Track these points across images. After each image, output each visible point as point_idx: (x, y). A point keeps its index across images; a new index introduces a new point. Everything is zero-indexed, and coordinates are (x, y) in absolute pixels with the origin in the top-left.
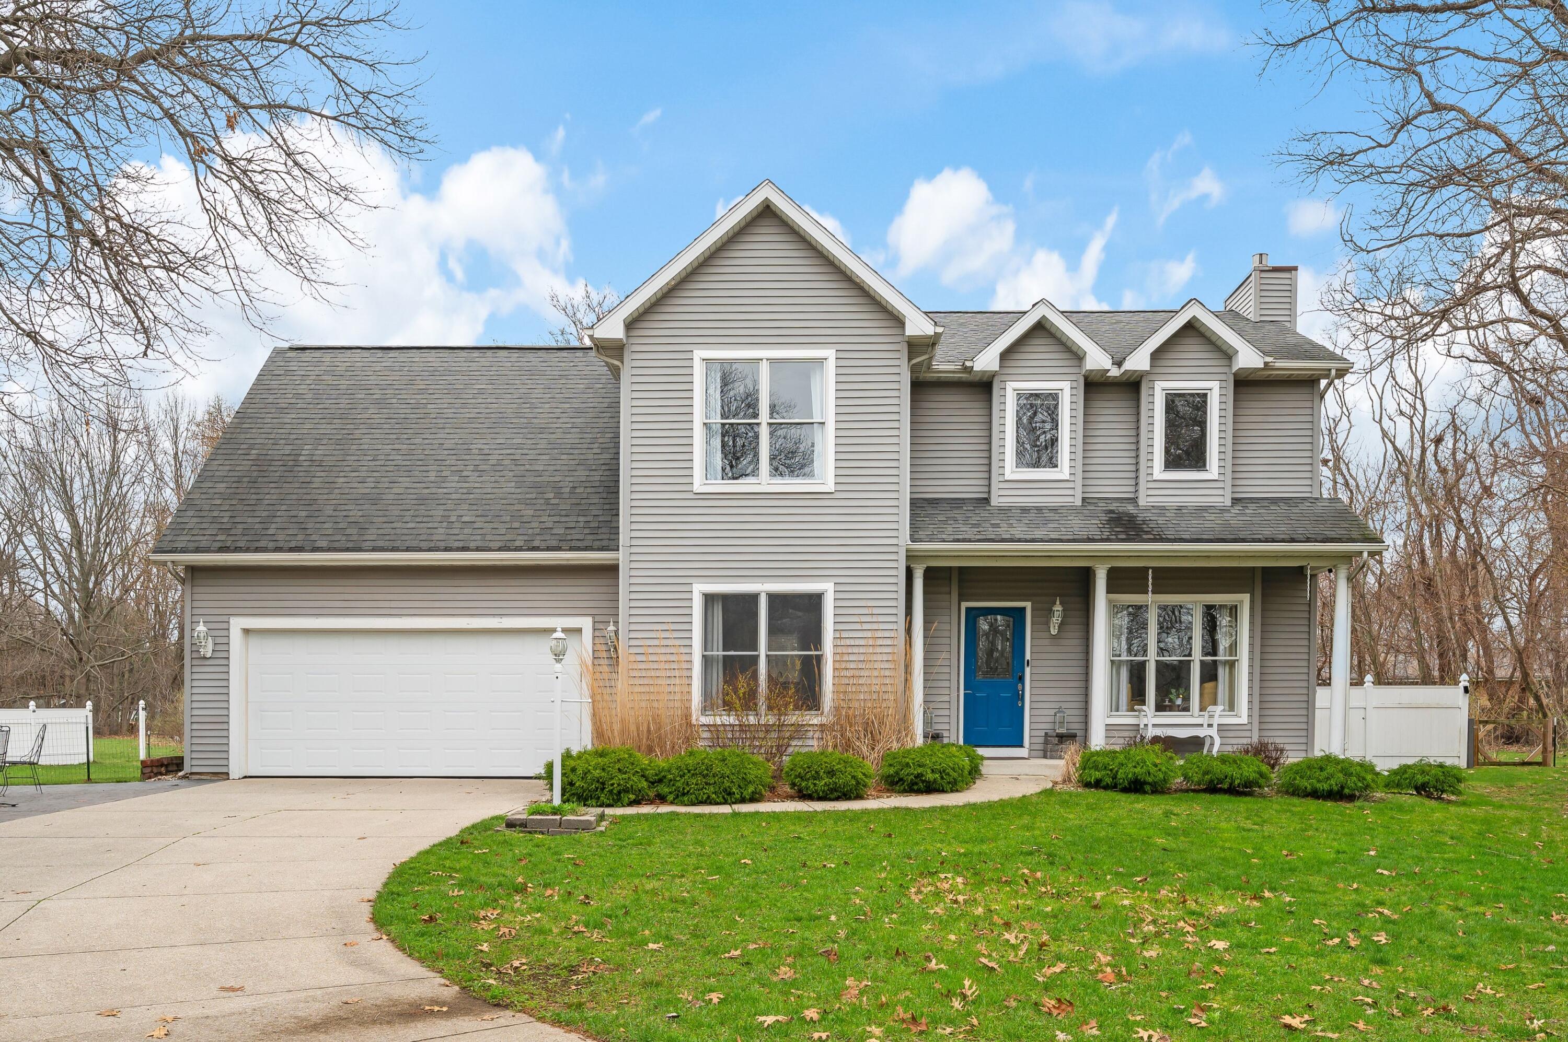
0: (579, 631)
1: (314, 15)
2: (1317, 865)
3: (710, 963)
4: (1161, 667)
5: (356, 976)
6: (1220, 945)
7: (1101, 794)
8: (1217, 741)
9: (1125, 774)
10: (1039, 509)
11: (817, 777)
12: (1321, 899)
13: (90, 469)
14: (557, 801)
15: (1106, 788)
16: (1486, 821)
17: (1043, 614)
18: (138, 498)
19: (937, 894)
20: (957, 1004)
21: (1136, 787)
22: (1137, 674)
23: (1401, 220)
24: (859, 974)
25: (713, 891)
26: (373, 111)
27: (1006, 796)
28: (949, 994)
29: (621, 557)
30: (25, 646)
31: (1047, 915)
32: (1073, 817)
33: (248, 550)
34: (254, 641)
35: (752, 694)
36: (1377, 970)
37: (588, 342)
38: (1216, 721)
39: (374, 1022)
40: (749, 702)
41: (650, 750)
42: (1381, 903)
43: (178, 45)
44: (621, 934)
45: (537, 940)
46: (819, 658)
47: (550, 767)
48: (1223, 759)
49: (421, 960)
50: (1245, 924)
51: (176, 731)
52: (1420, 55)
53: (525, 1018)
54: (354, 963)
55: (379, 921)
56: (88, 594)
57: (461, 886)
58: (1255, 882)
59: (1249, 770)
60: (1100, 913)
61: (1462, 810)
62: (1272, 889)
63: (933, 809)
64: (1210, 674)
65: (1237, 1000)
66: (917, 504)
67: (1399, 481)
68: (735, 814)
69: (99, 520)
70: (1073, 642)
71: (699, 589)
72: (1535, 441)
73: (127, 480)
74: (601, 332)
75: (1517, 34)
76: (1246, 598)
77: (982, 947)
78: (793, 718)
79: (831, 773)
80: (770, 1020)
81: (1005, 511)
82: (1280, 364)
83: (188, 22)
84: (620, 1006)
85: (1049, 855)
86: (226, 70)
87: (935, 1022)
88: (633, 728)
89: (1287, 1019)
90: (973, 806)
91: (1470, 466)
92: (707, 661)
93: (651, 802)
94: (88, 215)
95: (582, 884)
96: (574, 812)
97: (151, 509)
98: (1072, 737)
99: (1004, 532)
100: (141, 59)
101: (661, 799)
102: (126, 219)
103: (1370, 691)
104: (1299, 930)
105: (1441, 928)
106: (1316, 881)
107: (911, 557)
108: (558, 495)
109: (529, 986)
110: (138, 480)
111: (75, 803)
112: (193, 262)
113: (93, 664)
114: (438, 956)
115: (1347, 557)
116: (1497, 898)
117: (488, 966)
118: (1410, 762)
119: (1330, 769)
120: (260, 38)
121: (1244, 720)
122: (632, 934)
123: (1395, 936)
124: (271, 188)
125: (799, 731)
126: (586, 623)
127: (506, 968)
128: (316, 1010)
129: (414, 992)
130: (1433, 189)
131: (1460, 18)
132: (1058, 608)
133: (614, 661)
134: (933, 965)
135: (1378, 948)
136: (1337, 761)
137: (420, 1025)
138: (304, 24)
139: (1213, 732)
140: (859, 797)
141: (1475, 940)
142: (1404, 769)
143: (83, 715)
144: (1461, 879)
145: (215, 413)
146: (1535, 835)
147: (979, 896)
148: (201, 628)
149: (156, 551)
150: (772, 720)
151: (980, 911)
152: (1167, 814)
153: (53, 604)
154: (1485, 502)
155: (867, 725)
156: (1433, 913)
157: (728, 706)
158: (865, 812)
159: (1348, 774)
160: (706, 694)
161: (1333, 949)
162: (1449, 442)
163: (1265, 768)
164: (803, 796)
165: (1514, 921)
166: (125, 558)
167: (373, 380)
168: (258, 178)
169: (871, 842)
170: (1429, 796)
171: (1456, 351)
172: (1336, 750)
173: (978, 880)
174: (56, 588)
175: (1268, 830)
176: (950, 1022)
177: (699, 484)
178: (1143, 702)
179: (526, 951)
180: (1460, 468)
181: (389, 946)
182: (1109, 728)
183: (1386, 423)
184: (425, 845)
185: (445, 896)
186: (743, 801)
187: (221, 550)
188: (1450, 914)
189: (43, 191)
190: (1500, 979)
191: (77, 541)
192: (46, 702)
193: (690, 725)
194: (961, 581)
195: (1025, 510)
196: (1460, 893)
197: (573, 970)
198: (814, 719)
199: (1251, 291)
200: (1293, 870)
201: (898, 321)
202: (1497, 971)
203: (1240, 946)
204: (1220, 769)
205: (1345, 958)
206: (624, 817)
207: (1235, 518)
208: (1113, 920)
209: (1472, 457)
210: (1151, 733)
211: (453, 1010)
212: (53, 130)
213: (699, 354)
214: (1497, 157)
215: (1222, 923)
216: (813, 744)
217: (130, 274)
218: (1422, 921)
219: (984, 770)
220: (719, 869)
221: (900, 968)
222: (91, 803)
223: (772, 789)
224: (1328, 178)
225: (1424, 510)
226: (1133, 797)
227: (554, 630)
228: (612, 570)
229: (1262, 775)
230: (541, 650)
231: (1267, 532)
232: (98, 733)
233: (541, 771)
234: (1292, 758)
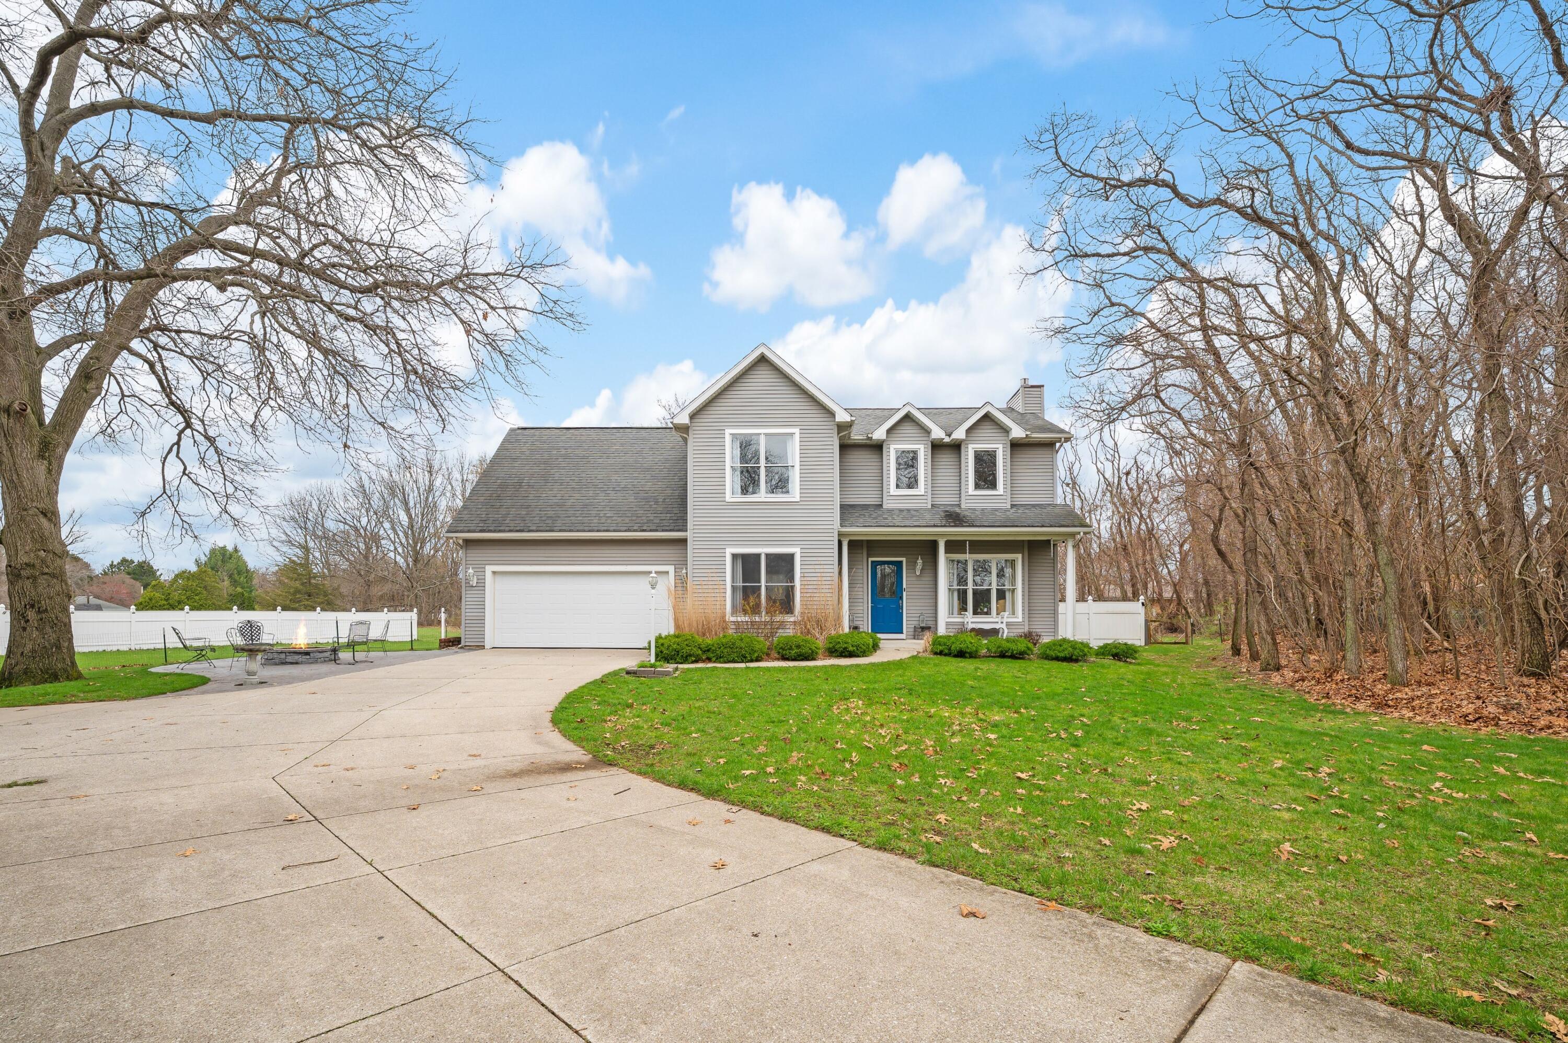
0: (667, 573)
1: (529, 263)
2: (1053, 696)
3: (724, 744)
4: (975, 593)
5: (540, 750)
6: (992, 736)
7: (943, 658)
8: (1006, 631)
9: (955, 647)
10: (909, 510)
11: (791, 648)
12: (1051, 713)
13: (418, 489)
14: (653, 660)
15: (946, 655)
16: (1148, 673)
17: (912, 565)
18: (443, 504)
19: (847, 710)
20: (847, 765)
21: (961, 654)
22: (962, 595)
23: (1096, 361)
24: (800, 750)
25: (731, 707)
26: (559, 309)
27: (891, 659)
28: (844, 761)
29: (689, 534)
30: (384, 579)
31: (904, 721)
32: (926, 670)
33: (495, 531)
34: (499, 579)
35: (758, 605)
36: (1074, 750)
37: (670, 425)
38: (1005, 620)
39: (545, 772)
40: (756, 609)
41: (704, 635)
42: (1083, 715)
43: (459, 277)
44: (679, 729)
45: (635, 732)
46: (793, 587)
47: (649, 643)
48: (1008, 640)
49: (574, 742)
50: (1008, 726)
51: (457, 624)
52: (1105, 277)
53: (623, 771)
54: (539, 743)
55: (555, 722)
56: (417, 553)
57: (599, 704)
58: (1017, 704)
59: (1022, 646)
60: (932, 720)
61: (1136, 667)
62: (1026, 708)
63: (852, 666)
64: (1001, 595)
65: (995, 765)
66: (843, 507)
67: (1108, 494)
68: (747, 668)
69: (423, 515)
70: (928, 578)
71: (729, 551)
72: (1179, 473)
73: (437, 494)
74: (677, 421)
75: (1154, 266)
76: (1019, 556)
77: (867, 737)
78: (778, 618)
79: (798, 647)
80: (748, 772)
81: (890, 511)
82: (1034, 435)
83: (465, 267)
84: (672, 766)
85: (910, 690)
86: (484, 289)
87: (834, 774)
88: (695, 624)
89: (1019, 774)
90: (873, 664)
91: (1145, 487)
92: (734, 588)
93: (704, 661)
94: (414, 363)
95: (663, 703)
96: (661, 666)
97: (449, 508)
98: (929, 628)
99: (888, 522)
100: (442, 284)
101: (709, 660)
102: (433, 364)
103: (1091, 605)
104: (1036, 729)
105: (1112, 728)
106: (1051, 704)
107: (840, 534)
108: (656, 502)
109: (629, 755)
110: (443, 494)
111: (403, 661)
112: (467, 385)
113: (418, 589)
114: (582, 739)
115: (1073, 535)
116: (1146, 713)
117: (608, 745)
118: (1109, 642)
119: (1065, 646)
120: (503, 274)
121: (1020, 620)
122: (685, 729)
123: (1087, 733)
124: (506, 348)
125: (782, 625)
126: (671, 569)
127: (618, 746)
128: (516, 766)
129: (567, 758)
130: (1112, 346)
131: (1127, 258)
132: (920, 561)
133: (685, 589)
134: (839, 746)
135: (1076, 738)
136: (1069, 641)
137: (569, 774)
138: (524, 267)
139: (1004, 626)
140: (814, 659)
141: (1129, 735)
142: (1106, 646)
143: (414, 615)
144: (1130, 704)
145: (481, 462)
146: (1174, 681)
147: (869, 711)
148: (471, 571)
149: (448, 532)
150: (768, 619)
151: (868, 718)
152: (976, 669)
153: (398, 558)
154: (1155, 505)
155: (818, 622)
156: (1110, 720)
157: (745, 612)
158: (816, 667)
159: (1075, 649)
160: (734, 607)
161: (1052, 739)
162: (1134, 473)
163: (1030, 645)
164: (784, 658)
165: (1152, 725)
166: (436, 535)
167: (561, 444)
168: (500, 343)
169: (817, 682)
170: (1120, 660)
171: (1134, 427)
172: (1069, 636)
173: (870, 702)
174: (400, 550)
175: (1029, 677)
176: (842, 774)
177: (729, 497)
178: (966, 610)
179: (629, 737)
180: (1140, 489)
181: (559, 735)
182: (948, 624)
183: (1099, 465)
184: (582, 683)
185: (590, 709)
186: (752, 661)
187: (481, 531)
188: (1119, 721)
189: (391, 350)
190: (1138, 754)
191: (411, 526)
192: (394, 608)
193: (724, 621)
194: (868, 547)
195: (901, 511)
196: (1126, 710)
197: (652, 747)
198: (790, 619)
199: (1020, 398)
200: (1039, 698)
201: (832, 414)
202: (1137, 751)
203: (1003, 737)
204: (1006, 645)
205: (1058, 744)
206: (688, 669)
207: (1012, 514)
208: (938, 723)
209: (1147, 482)
210: (971, 626)
211: (588, 766)
212: (397, 321)
213: (728, 431)
214: (1145, 330)
215: (995, 725)
216: (790, 632)
217: (436, 391)
218: (1103, 724)
219: (881, 645)
220: (734, 696)
221: (822, 747)
222: (412, 661)
223: (768, 655)
224: (1057, 341)
225: (1121, 510)
226: (959, 659)
227: (650, 572)
228: (684, 541)
229: (1029, 648)
230: (644, 583)
231: (1029, 522)
232: (420, 624)
233: (646, 645)
234: (1046, 640)
